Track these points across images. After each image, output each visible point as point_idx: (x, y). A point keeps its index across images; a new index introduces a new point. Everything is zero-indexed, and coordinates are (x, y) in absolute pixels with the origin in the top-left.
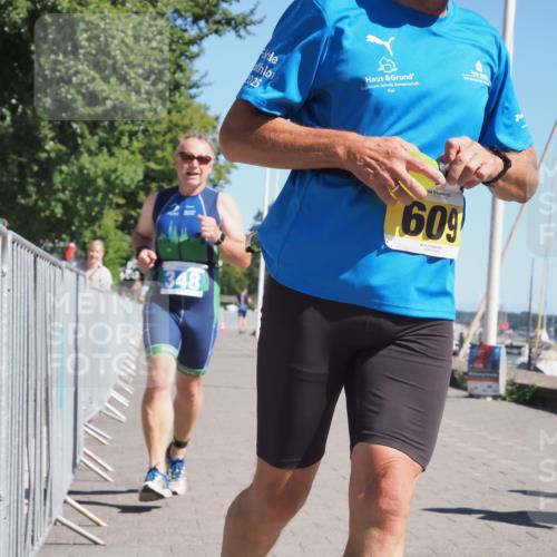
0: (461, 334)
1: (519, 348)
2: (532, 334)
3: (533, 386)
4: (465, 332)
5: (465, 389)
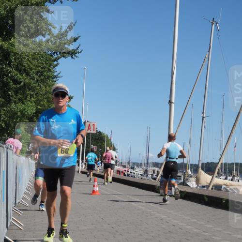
0: (158, 171)
1: (180, 176)
2: (184, 171)
3: (185, 192)
4: (159, 170)
5: (159, 193)
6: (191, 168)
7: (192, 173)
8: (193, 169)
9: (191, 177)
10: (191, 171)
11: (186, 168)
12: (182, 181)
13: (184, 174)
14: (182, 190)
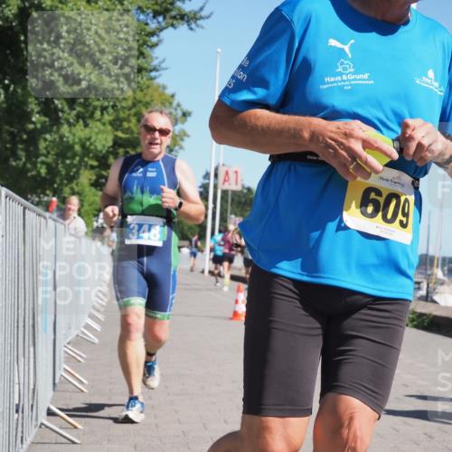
1: (419, 283)
2: (429, 272)
3: (430, 314)
6: (443, 266)
7: (444, 275)
8: (446, 268)
9: (442, 283)
10: (443, 271)
11: (432, 265)
12: (423, 292)
13: (428, 277)
14: (424, 311)
